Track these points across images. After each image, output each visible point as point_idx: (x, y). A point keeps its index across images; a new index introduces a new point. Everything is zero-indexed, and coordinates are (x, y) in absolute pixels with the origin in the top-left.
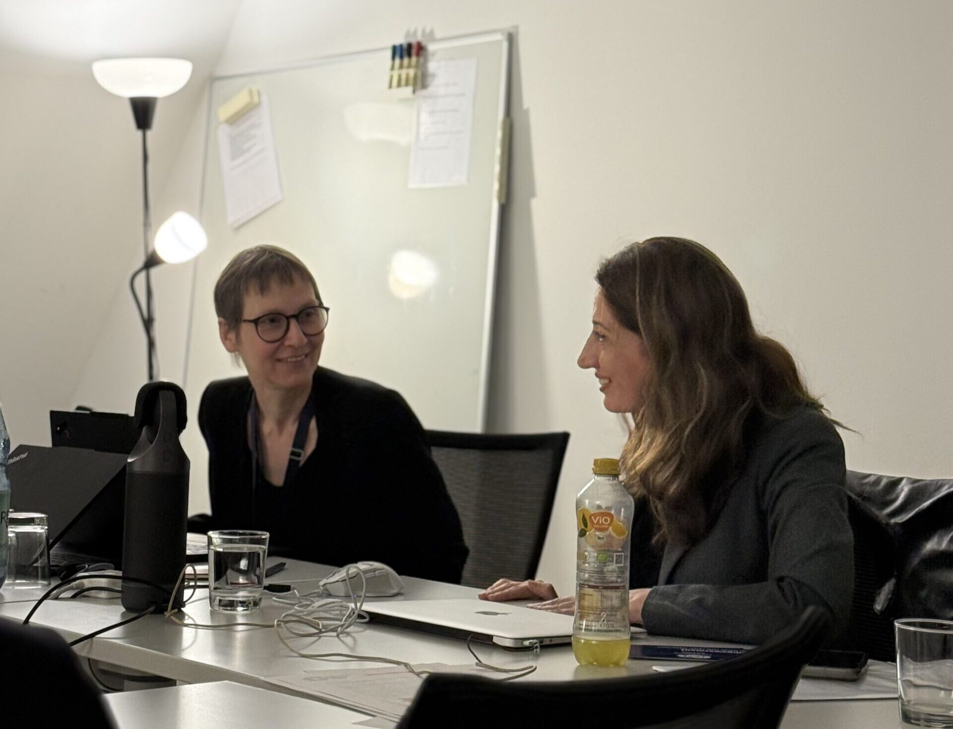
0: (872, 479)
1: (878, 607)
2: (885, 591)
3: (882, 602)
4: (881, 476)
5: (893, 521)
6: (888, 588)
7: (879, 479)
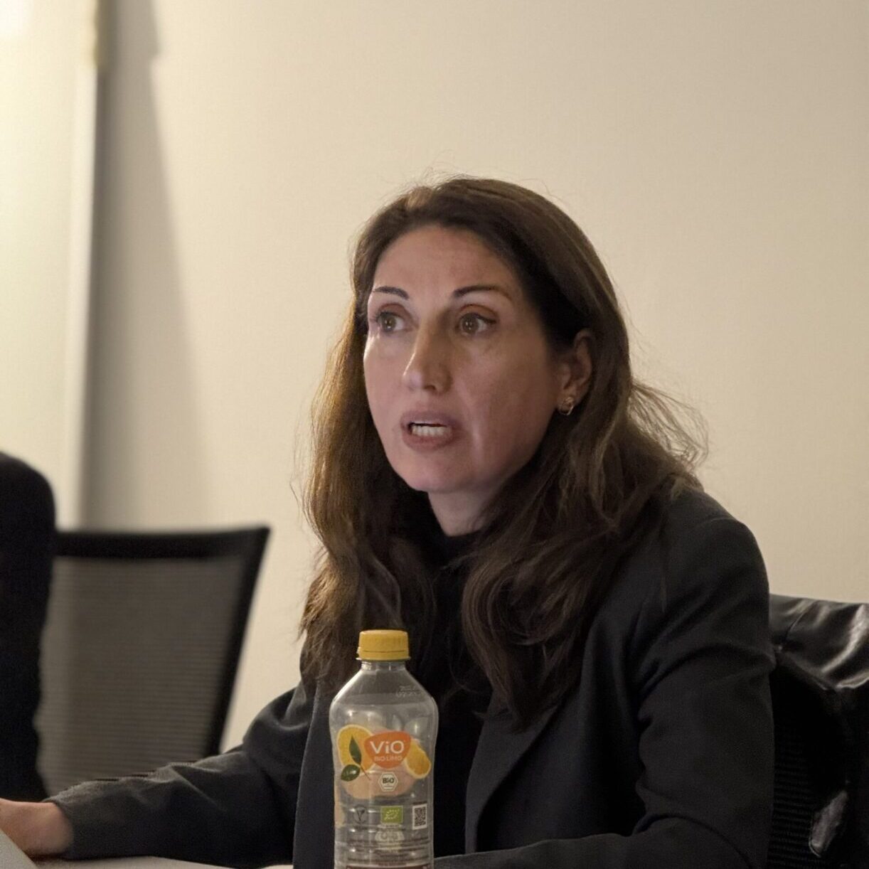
0: (801, 608)
1: (817, 843)
2: (827, 813)
3: (823, 835)
4: (819, 601)
5: (840, 686)
6: (832, 810)
7: (815, 607)
